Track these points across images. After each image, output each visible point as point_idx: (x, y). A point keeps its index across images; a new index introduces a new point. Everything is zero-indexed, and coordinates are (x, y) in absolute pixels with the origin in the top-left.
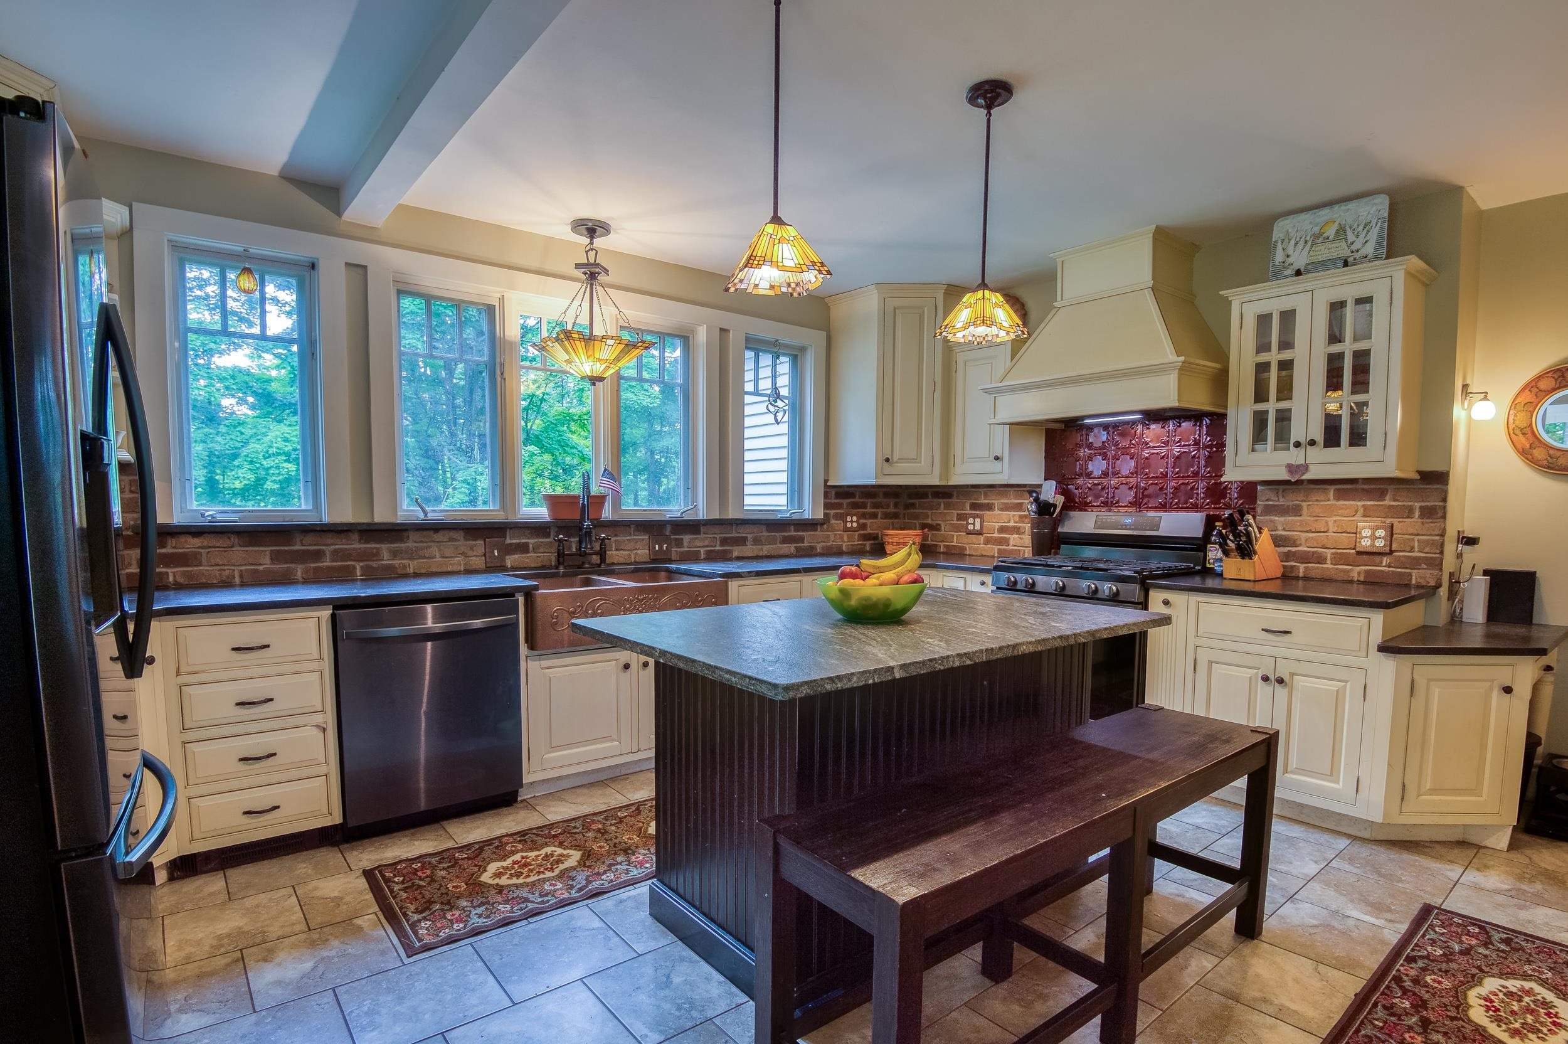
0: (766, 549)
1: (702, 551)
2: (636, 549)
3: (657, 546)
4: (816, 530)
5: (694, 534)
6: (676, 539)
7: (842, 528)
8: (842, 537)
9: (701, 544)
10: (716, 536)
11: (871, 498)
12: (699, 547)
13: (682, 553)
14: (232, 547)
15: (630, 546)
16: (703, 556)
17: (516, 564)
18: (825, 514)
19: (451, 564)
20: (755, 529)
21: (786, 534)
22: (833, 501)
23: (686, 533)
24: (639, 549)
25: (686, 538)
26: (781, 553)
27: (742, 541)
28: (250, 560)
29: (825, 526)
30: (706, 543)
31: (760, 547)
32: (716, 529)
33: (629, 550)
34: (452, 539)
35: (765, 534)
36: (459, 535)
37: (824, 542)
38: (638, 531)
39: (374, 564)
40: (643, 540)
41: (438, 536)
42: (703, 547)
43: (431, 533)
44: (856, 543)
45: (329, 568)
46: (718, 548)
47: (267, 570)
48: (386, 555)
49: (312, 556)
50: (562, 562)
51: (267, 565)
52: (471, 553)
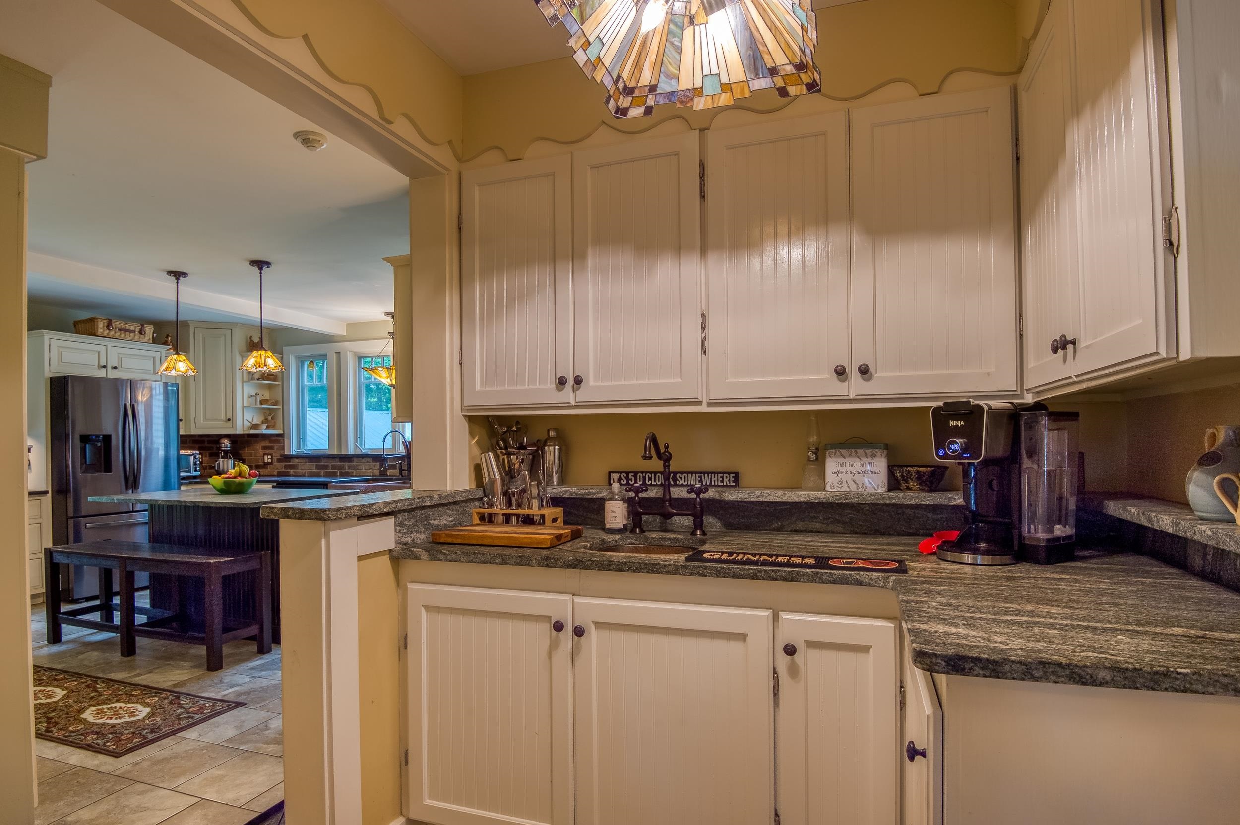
14: (306, 462)
19: (367, 472)
28: (310, 467)
34: (368, 462)
36: (370, 460)
39: (343, 471)
41: (363, 460)
43: (361, 459)
47: (314, 472)
48: (347, 468)
49: (326, 467)
50: (401, 474)
51: (314, 470)
52: (374, 468)
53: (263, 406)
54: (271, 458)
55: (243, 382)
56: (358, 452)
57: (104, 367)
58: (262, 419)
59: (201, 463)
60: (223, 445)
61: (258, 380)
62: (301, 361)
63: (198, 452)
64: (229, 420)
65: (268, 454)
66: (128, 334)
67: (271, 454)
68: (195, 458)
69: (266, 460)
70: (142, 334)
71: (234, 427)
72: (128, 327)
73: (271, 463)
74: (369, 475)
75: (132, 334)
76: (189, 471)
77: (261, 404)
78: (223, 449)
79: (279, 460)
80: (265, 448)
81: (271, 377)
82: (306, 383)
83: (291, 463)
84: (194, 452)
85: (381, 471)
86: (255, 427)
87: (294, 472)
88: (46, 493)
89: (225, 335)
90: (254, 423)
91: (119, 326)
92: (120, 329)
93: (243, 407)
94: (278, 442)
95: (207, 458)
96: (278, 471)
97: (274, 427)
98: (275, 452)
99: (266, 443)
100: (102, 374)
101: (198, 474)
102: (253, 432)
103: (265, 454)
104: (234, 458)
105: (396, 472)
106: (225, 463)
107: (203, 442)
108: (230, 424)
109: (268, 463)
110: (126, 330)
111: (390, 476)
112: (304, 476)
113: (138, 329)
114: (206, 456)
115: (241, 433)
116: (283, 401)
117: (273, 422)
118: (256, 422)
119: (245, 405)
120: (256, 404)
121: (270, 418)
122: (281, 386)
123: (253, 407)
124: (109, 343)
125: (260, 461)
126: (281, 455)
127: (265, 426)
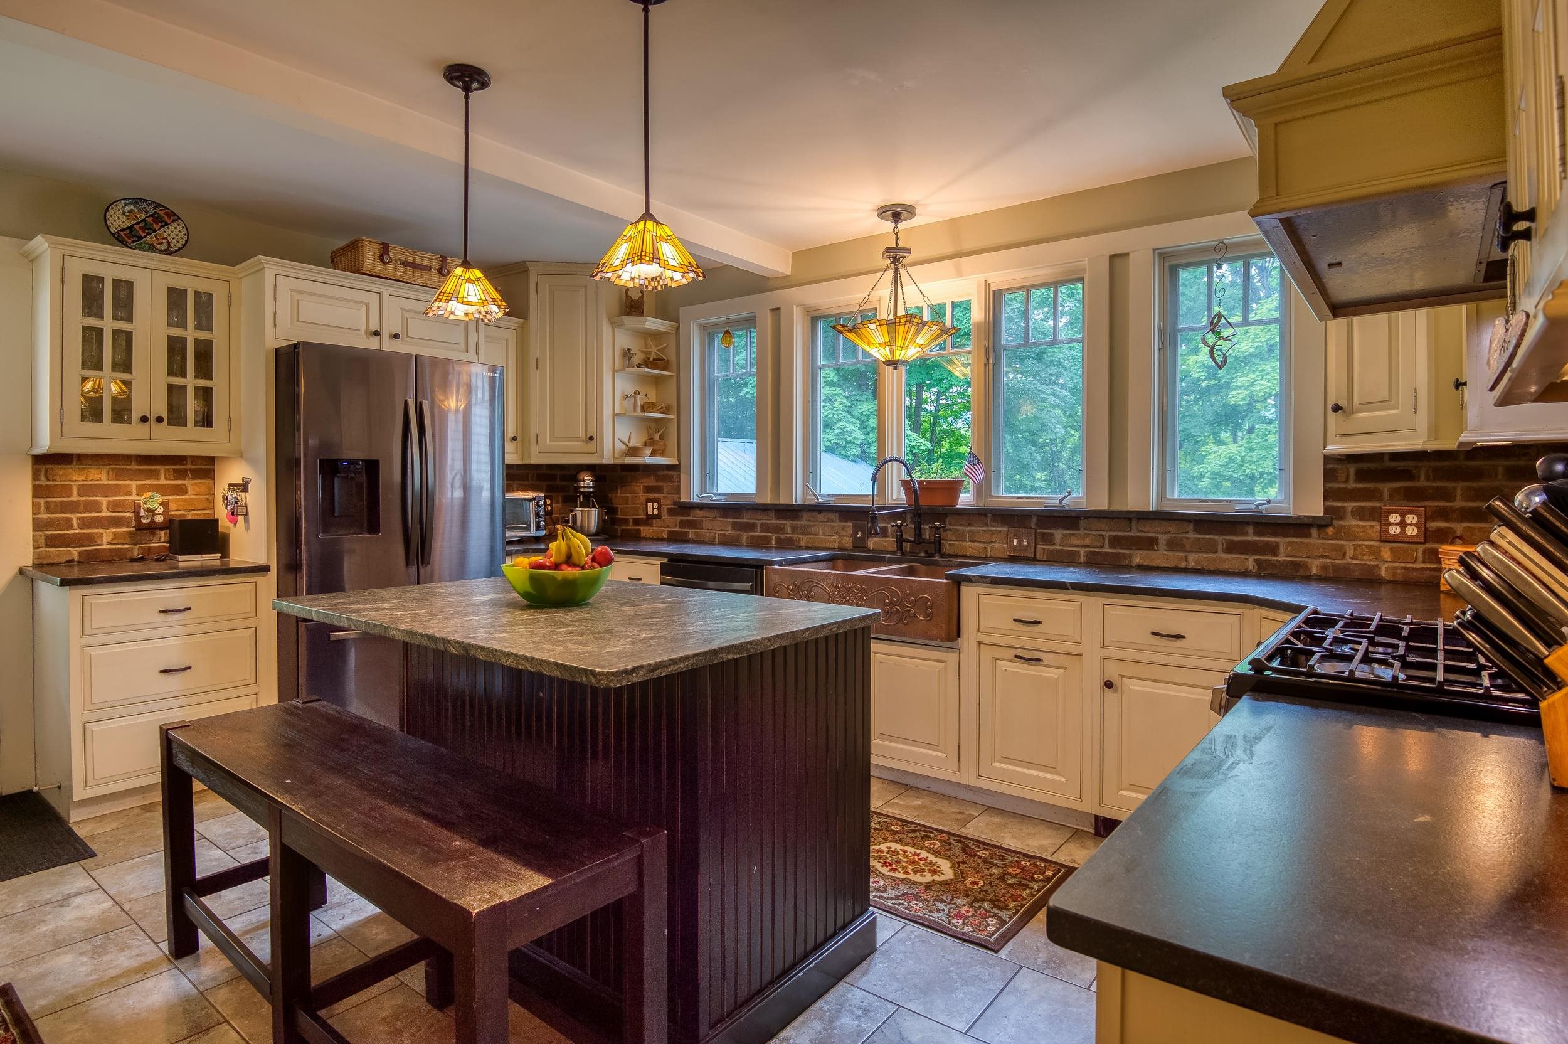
0: (1193, 560)
1: (1082, 551)
2: (992, 542)
3: (1015, 541)
4: (1309, 535)
5: (1068, 529)
6: (1043, 534)
7: (1376, 536)
8: (1375, 552)
9: (1079, 542)
10: (1103, 533)
11: (1464, 480)
12: (1077, 546)
13: (1051, 552)
14: (715, 518)
15: (986, 537)
16: (1082, 559)
17: (877, 547)
18: (1326, 510)
19: (829, 541)
20: (1173, 528)
21: (1236, 538)
22: (1352, 485)
23: (1057, 527)
24: (995, 542)
25: (1058, 534)
26: (1225, 566)
27: (1149, 544)
28: (722, 528)
29: (1330, 530)
30: (1087, 541)
31: (1183, 554)
32: (1103, 524)
33: (984, 542)
34: (829, 520)
35: (1193, 535)
36: (834, 516)
37: (1327, 557)
38: (994, 521)
39: (783, 537)
40: (1000, 531)
41: (821, 517)
42: (1082, 546)
43: (817, 513)
44: (1419, 565)
45: (759, 537)
46: (1107, 550)
47: (730, 535)
48: (789, 530)
49: (751, 527)
50: (900, 548)
51: (730, 531)
52: (842, 533)
53: (647, 414)
54: (658, 509)
55: (614, 371)
56: (811, 501)
57: (376, 333)
58: (645, 438)
59: (548, 513)
60: (582, 484)
61: (638, 367)
62: (708, 332)
63: (542, 495)
64: (591, 439)
65: (653, 501)
66: (417, 271)
67: (658, 502)
68: (538, 505)
69: (650, 512)
70: (443, 275)
71: (599, 452)
72: (418, 260)
73: (658, 517)
74: (831, 545)
75: (426, 273)
76: (528, 528)
77: (643, 410)
78: (582, 490)
79: (671, 512)
80: (648, 489)
81: (660, 362)
82: (716, 373)
83: (689, 518)
84: (536, 494)
85: (855, 539)
86: (633, 451)
87: (696, 534)
88: (265, 569)
89: (586, 287)
90: (631, 445)
91: (402, 257)
92: (404, 264)
93: (614, 415)
94: (670, 479)
95: (560, 505)
96: (669, 532)
97: (663, 453)
98: (664, 498)
99: (651, 482)
100: (373, 344)
101: (542, 533)
102: (629, 460)
103: (648, 501)
104: (600, 507)
105: (889, 543)
106: (585, 514)
107: (552, 478)
108: (592, 446)
109: (653, 517)
110: (415, 266)
111: (874, 551)
112: (711, 542)
113: (435, 265)
114: (557, 502)
115: (611, 462)
116: (679, 407)
117: (662, 443)
118: (634, 443)
119: (617, 412)
120: (635, 411)
121: (657, 437)
122: (675, 378)
123: (628, 416)
124: (387, 289)
125: (641, 512)
126: (675, 503)
127: (648, 451)
